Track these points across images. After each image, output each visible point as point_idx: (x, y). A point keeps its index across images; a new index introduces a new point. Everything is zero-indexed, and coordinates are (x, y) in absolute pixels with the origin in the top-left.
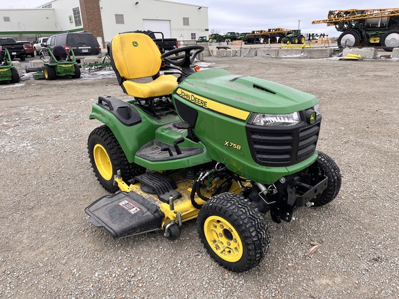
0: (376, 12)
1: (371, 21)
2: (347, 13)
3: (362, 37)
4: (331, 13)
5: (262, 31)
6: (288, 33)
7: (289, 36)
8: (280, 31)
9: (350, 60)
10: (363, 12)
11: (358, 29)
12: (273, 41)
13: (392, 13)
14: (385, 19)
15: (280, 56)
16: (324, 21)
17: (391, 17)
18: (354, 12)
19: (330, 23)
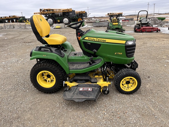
0: (57, 10)
1: (57, 14)
2: (47, 10)
3: (55, 20)
4: (41, 10)
5: (6, 17)
6: (20, 18)
7: (20, 19)
8: (15, 17)
9: (58, 28)
10: (53, 10)
11: (53, 17)
12: (13, 21)
13: (63, 11)
14: (61, 13)
15: (26, 28)
16: (39, 13)
17: (63, 12)
18: (50, 10)
19: (41, 14)
